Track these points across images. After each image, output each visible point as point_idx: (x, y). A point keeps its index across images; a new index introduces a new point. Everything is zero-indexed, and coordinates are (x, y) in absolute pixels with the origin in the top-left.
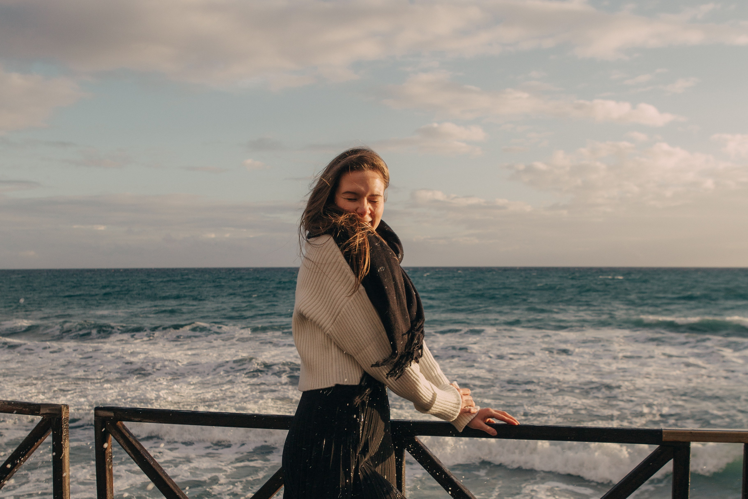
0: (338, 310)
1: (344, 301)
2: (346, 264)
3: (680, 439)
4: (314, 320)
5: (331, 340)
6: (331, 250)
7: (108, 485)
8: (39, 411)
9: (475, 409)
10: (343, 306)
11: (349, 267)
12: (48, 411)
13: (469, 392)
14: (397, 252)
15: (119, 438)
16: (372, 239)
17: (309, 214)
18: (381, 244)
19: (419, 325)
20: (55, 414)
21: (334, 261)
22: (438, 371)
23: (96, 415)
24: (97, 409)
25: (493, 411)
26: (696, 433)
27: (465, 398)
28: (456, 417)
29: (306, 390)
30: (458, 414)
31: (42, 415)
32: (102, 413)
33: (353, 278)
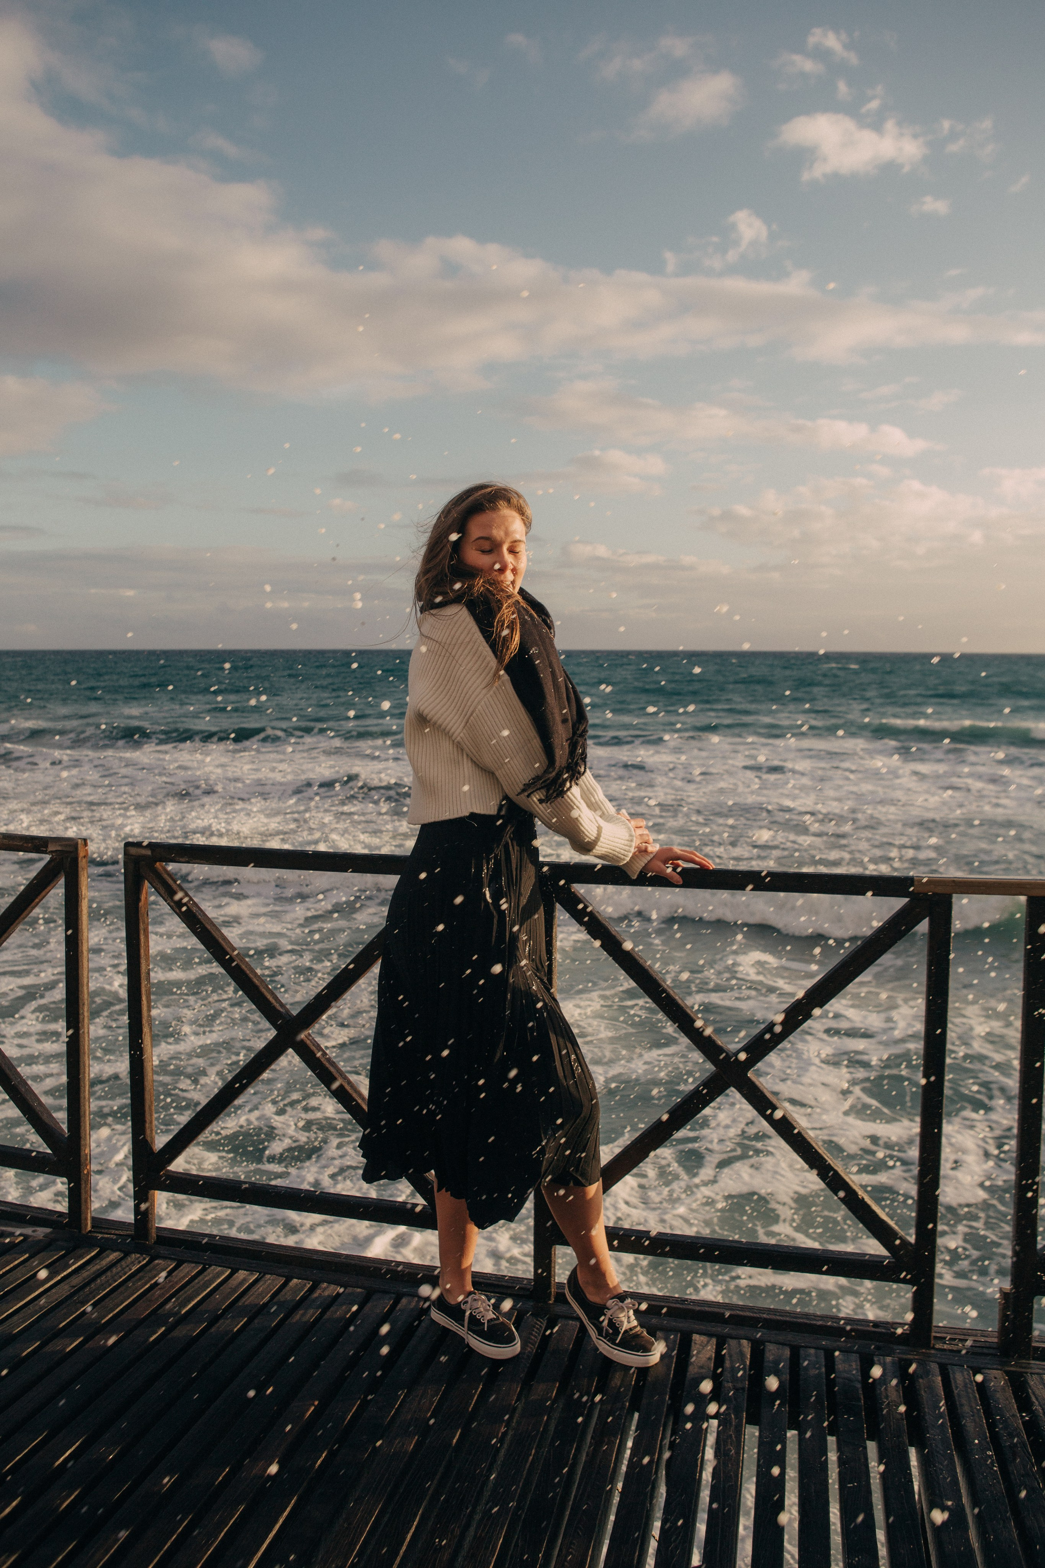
0: (471, 709)
1: (481, 696)
2: (485, 643)
3: (939, 890)
4: (439, 722)
5: (462, 750)
6: (464, 625)
7: (142, 951)
8: (47, 847)
9: (654, 848)
10: (479, 702)
11: (488, 649)
12: (59, 848)
13: (643, 823)
14: (550, 628)
15: (159, 886)
16: (519, 611)
17: (429, 575)
18: (531, 616)
19: (582, 728)
20: (71, 852)
21: (467, 640)
22: (600, 795)
23: (126, 853)
24: (128, 845)
25: (677, 849)
26: (960, 882)
27: (639, 832)
28: (628, 859)
29: (426, 821)
30: (630, 855)
31: (51, 852)
32: (133, 851)
33: (493, 662)
